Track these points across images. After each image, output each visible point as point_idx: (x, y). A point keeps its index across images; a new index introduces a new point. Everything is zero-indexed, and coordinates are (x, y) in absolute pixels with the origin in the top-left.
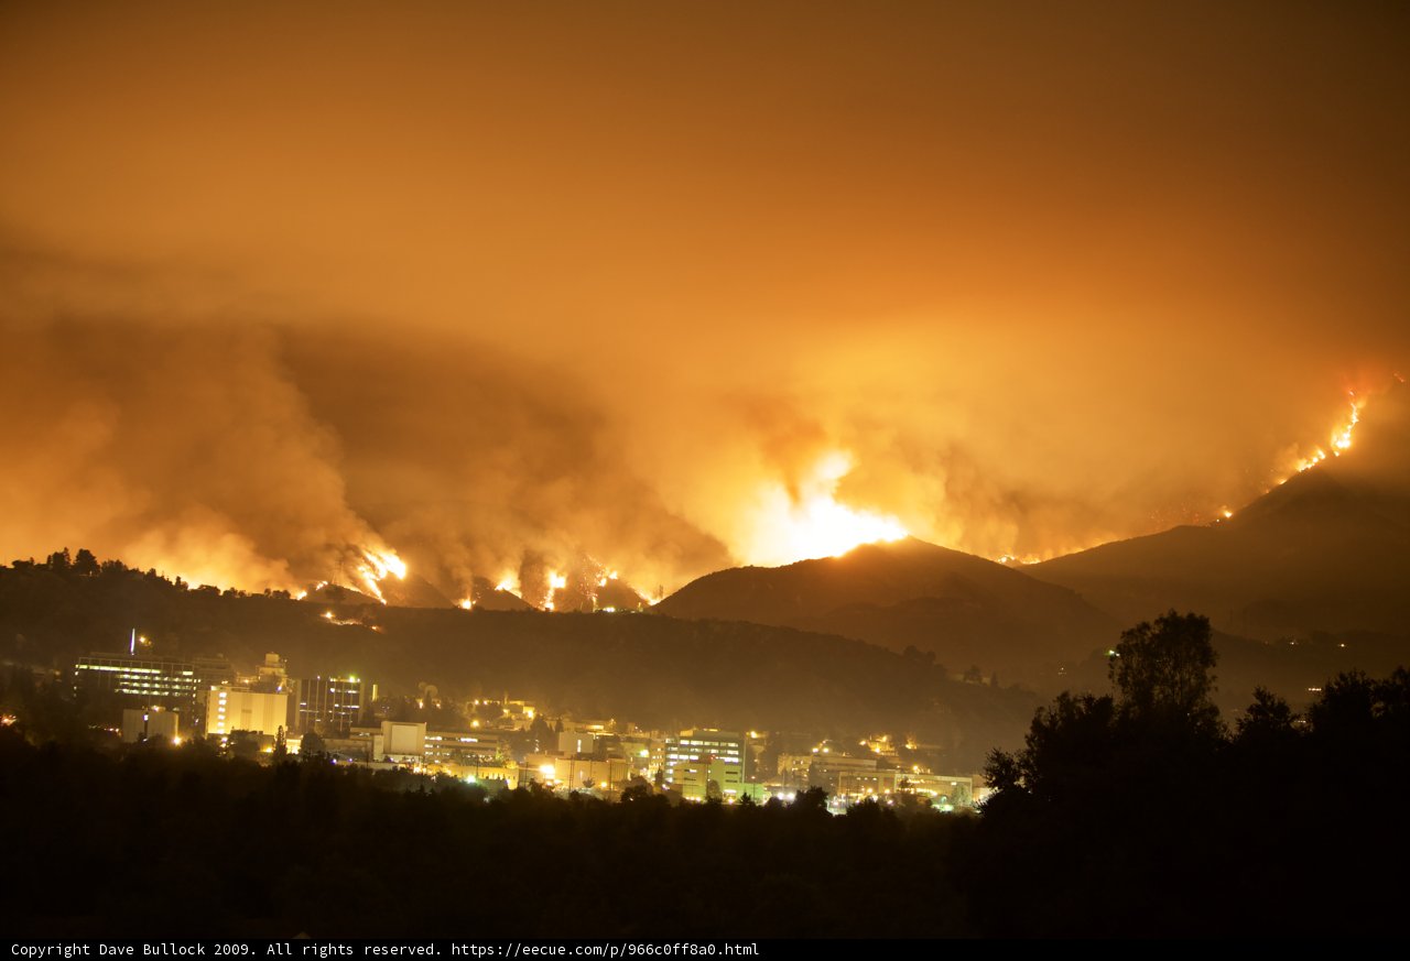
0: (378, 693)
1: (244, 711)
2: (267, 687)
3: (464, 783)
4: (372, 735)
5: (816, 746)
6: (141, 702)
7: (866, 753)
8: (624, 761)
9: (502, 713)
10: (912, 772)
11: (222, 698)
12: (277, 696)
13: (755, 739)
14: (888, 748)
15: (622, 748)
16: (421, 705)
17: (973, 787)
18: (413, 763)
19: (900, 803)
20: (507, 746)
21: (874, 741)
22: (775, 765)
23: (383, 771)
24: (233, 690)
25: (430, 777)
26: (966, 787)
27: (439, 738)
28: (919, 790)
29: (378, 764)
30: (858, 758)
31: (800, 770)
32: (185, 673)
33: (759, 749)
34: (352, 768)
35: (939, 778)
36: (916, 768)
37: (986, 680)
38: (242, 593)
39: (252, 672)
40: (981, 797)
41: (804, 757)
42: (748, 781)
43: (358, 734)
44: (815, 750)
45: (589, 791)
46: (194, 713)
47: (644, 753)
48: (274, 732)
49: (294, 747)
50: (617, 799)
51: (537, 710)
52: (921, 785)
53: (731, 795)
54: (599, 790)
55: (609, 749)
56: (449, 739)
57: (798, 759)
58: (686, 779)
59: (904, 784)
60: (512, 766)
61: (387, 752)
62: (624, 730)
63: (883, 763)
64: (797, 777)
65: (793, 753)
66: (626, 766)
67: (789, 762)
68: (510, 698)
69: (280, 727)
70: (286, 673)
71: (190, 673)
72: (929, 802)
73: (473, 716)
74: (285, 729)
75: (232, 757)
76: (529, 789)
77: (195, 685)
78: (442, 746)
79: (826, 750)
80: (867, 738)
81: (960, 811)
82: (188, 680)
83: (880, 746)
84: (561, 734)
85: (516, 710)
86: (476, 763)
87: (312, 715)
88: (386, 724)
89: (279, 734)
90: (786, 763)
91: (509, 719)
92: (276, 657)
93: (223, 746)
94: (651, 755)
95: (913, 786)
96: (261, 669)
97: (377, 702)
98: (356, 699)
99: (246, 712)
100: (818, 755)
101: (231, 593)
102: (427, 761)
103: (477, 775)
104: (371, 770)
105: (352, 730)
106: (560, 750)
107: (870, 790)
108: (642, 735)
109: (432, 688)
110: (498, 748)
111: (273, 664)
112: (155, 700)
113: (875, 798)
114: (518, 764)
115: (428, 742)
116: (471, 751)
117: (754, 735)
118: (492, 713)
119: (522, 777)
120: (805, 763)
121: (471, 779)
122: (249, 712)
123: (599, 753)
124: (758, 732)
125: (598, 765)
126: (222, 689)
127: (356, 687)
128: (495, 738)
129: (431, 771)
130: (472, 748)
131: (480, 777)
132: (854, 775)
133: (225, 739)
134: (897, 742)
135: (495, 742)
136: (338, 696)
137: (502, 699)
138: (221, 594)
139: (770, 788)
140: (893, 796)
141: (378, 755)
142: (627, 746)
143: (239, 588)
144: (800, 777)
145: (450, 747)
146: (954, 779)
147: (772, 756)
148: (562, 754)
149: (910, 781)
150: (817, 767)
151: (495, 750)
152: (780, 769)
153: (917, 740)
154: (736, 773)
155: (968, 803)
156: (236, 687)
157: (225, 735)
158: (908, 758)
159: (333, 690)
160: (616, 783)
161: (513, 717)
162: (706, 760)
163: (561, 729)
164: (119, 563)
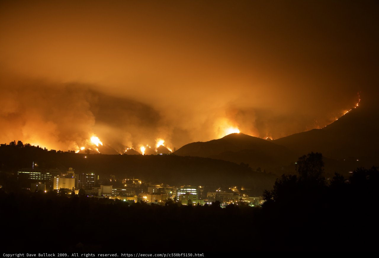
0: (99, 177)
1: (63, 183)
2: (69, 177)
3: (123, 202)
4: (98, 189)
5: (217, 190)
6: (36, 181)
7: (231, 191)
8: (166, 195)
9: (133, 182)
10: (243, 196)
11: (57, 180)
12: (72, 179)
13: (201, 188)
14: (236, 190)
15: (165, 191)
16: (111, 180)
17: (260, 200)
18: (109, 196)
19: (240, 205)
20: (134, 191)
21: (233, 188)
22: (207, 195)
23: (101, 198)
24: (60, 178)
25: (114, 200)
26: (258, 200)
27: (116, 189)
28: (245, 201)
29: (99, 197)
30: (229, 193)
31: (213, 196)
32: (47, 173)
33: (202, 191)
34: (93, 198)
35: (250, 198)
36: (244, 195)
37: (262, 171)
38: (62, 152)
39: (65, 173)
40: (262, 202)
41: (214, 193)
42: (199, 199)
43: (94, 189)
44: (217, 191)
45: (156, 203)
46: (50, 183)
47: (171, 192)
48: (72, 189)
49: (77, 193)
50: (164, 205)
52: (246, 200)
53: (195, 203)
54: (159, 202)
55: (162, 191)
56: (119, 190)
57: (212, 193)
58: (182, 199)
59: (241, 199)
60: (136, 196)
61: (102, 193)
62: (165, 186)
63: (235, 194)
64: (212, 198)
65: (211, 192)
66: (166, 196)
67: (210, 194)
68: (135, 178)
69: (73, 187)
70: (75, 173)
71: (49, 173)
72: (248, 204)
73: (125, 184)
74: (74, 188)
75: (60, 196)
76: (140, 203)
77: (50, 176)
78: (117, 192)
79: (220, 191)
80: (231, 187)
81: (256, 206)
82: (48, 175)
84: (149, 188)
85: (136, 181)
86: (126, 196)
87: (82, 184)
88: (101, 186)
89: (73, 189)
90: (209, 194)
91: (135, 184)
92: (72, 169)
93: (58, 192)
94: (173, 193)
95: (243, 200)
96: (68, 172)
97: (99, 180)
98: (93, 179)
99: (64, 183)
100: (218, 192)
101: (59, 152)
102: (113, 196)
103: (126, 200)
104: (98, 198)
105: (93, 188)
106: (148, 192)
107: (232, 201)
108: (170, 187)
109: (114, 176)
110: (132, 192)
112: (40, 181)
113: (233, 203)
114: (137, 196)
115: (113, 190)
116: (124, 193)
117: (200, 187)
118: (130, 182)
119: (138, 199)
120: (214, 194)
121: (125, 200)
122: (65, 183)
123: (159, 193)
124: (201, 186)
125: (159, 196)
126: (57, 178)
127: (93, 176)
128: (131, 189)
129: (114, 198)
130: (125, 192)
131: (127, 200)
132: (228, 197)
133: (58, 191)
134: (239, 188)
135: (131, 190)
136: (89, 179)
137: (133, 179)
138: (57, 152)
139: (205, 201)
140: (238, 203)
141: (100, 194)
142: (166, 190)
143: (61, 150)
144: (213, 198)
145: (119, 192)
146: (254, 198)
147: (205, 193)
148: (149, 193)
149: (243, 199)
150: (218, 195)
151: (131, 192)
152: (208, 196)
153: (244, 188)
154: (196, 197)
155: (258, 204)
156: (61, 177)
157: (58, 190)
158: (242, 192)
159: (87, 177)
160: (163, 201)
161: (136, 183)
162: (188, 194)
163: (148, 186)
164: (29, 144)
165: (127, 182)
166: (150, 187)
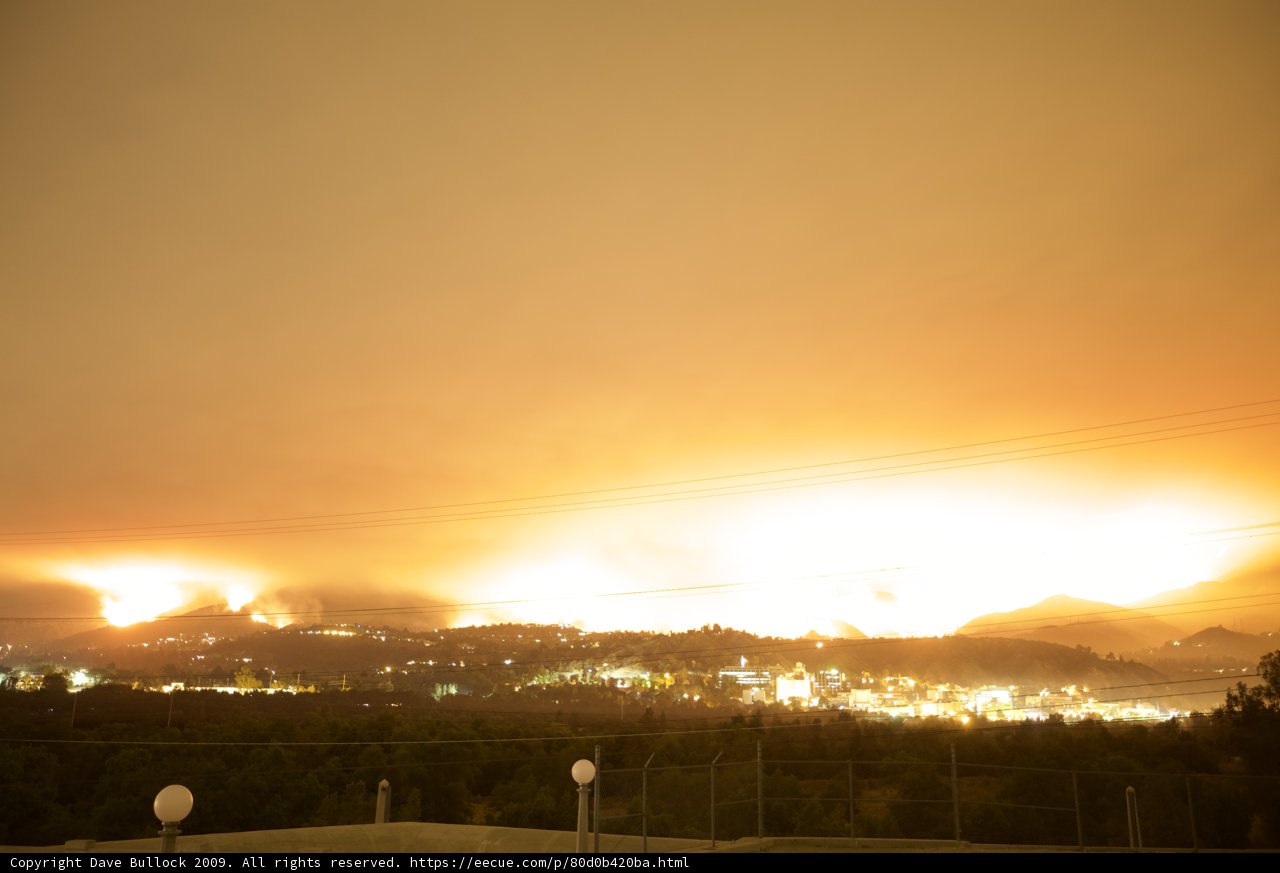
0: (846, 677)
2: (799, 677)
4: (848, 695)
6: (747, 687)
7: (1065, 692)
9: (900, 683)
10: (1089, 702)
11: (781, 683)
12: (804, 681)
13: (1013, 689)
14: (1075, 691)
16: (865, 681)
18: (867, 708)
20: (905, 697)
21: (1068, 688)
22: (1024, 701)
24: (786, 679)
25: (877, 713)
26: (1117, 708)
27: (876, 695)
28: (1095, 711)
29: (853, 708)
30: (1064, 696)
31: (1041, 704)
32: (765, 673)
33: (1016, 694)
35: (1102, 704)
36: (1090, 700)
37: (1117, 658)
39: (791, 671)
42: (1015, 709)
43: (842, 695)
44: (1041, 693)
45: (946, 717)
46: (770, 689)
47: (965, 698)
48: (806, 697)
49: (815, 702)
51: (914, 679)
52: (1095, 708)
55: (950, 697)
56: (881, 696)
57: (1035, 698)
58: (987, 710)
59: (1087, 708)
60: (910, 706)
61: (855, 702)
62: (954, 688)
63: (1074, 698)
65: (1032, 696)
67: (1033, 700)
68: (902, 676)
69: (808, 694)
70: (807, 671)
71: (769, 673)
72: (1101, 717)
73: (889, 685)
74: (811, 695)
75: (792, 709)
77: (770, 678)
78: (878, 699)
79: (1046, 693)
80: (1064, 687)
83: (1071, 690)
84: (929, 692)
85: (905, 681)
86: (894, 706)
87: (821, 688)
88: (853, 691)
89: (808, 697)
90: (1029, 700)
91: (903, 685)
92: (801, 664)
93: (786, 704)
94: (969, 699)
95: (1091, 709)
96: (795, 669)
97: (847, 681)
98: (837, 680)
99: (793, 688)
100: (1044, 696)
102: (874, 706)
103: (897, 712)
105: (839, 694)
106: (929, 698)
107: (1071, 711)
108: (961, 690)
109: (867, 674)
110: (902, 699)
111: (800, 667)
112: (754, 685)
113: (1075, 714)
114: (912, 705)
115: (873, 697)
116: (891, 700)
117: (1012, 687)
118: (895, 683)
120: (1040, 700)
121: (895, 713)
122: (795, 688)
123: (947, 698)
124: (1014, 686)
125: (947, 704)
126: (782, 679)
127: (836, 675)
128: (900, 694)
129: (877, 710)
132: (1064, 704)
133: (786, 701)
134: (1080, 690)
135: (900, 696)
136: (831, 680)
137: (899, 677)
138: (773, 639)
140: (1083, 713)
141: (851, 704)
142: (957, 695)
143: (780, 636)
144: (1043, 707)
145: (882, 699)
146: (1108, 704)
147: (1023, 696)
148: (930, 700)
149: (1089, 706)
150: (1044, 701)
152: (1027, 703)
153: (1089, 686)
155: (1119, 717)
157: (785, 699)
158: (1090, 695)
159: (828, 677)
161: (905, 684)
162: (994, 700)
163: (927, 688)
164: (730, 629)
165: (891, 683)
166: (931, 689)
